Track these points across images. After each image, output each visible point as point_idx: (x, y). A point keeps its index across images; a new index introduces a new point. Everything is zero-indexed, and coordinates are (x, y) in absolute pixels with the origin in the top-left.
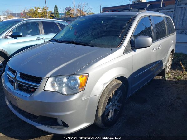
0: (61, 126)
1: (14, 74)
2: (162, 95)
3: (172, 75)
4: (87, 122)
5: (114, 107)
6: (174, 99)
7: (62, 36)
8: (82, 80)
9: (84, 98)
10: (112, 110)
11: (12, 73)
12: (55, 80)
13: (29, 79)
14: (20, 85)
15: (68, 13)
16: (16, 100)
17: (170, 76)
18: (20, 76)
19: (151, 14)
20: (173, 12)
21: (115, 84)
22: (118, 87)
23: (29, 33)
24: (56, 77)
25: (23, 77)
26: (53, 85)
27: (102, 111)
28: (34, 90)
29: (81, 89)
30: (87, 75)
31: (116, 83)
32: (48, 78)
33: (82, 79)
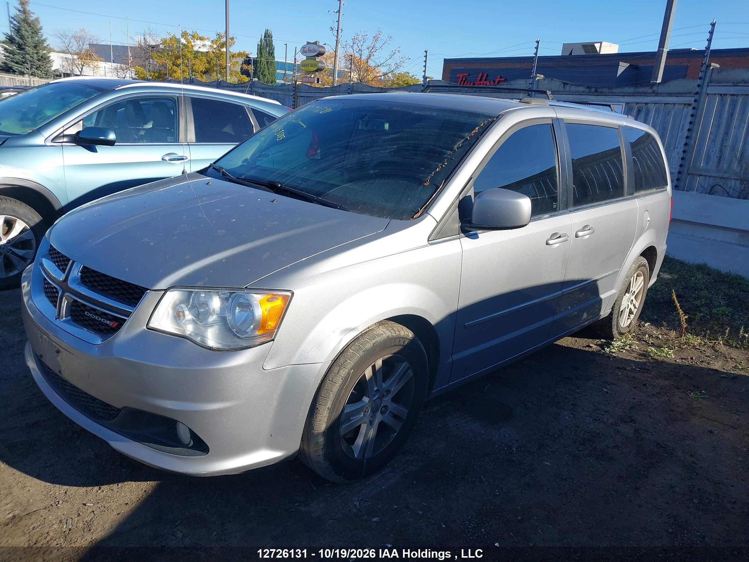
0: (186, 446)
1: (63, 271)
2: (574, 405)
3: (639, 340)
4: (272, 447)
5: (379, 413)
6: (610, 421)
7: (246, 160)
8: (269, 311)
9: (269, 367)
10: (371, 423)
11: (58, 266)
12: (186, 301)
13: (116, 292)
14: (78, 306)
15: (312, 65)
16: (58, 352)
17: (630, 345)
18: (82, 277)
19: (560, 116)
20: (690, 108)
21: (385, 336)
22: (396, 349)
23: (142, 133)
24: (191, 292)
25: (90, 282)
26: (178, 316)
27: (329, 418)
28: (116, 324)
29: (262, 336)
30: (289, 294)
31: (388, 333)
32: (166, 291)
33: (269, 305)
